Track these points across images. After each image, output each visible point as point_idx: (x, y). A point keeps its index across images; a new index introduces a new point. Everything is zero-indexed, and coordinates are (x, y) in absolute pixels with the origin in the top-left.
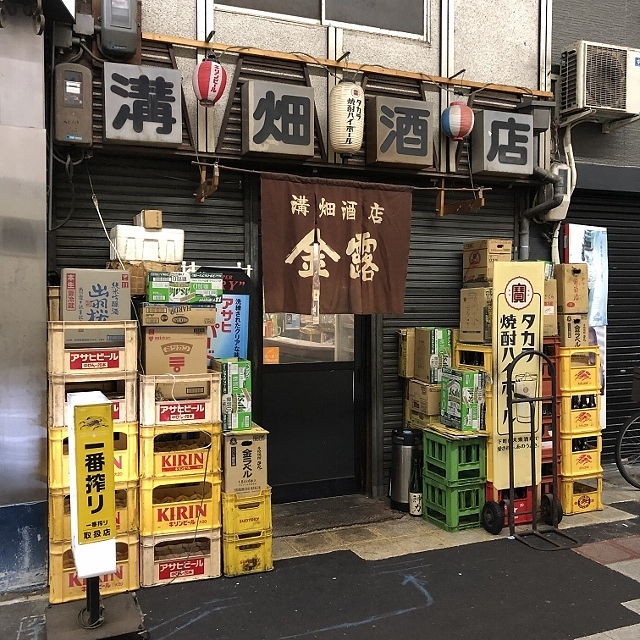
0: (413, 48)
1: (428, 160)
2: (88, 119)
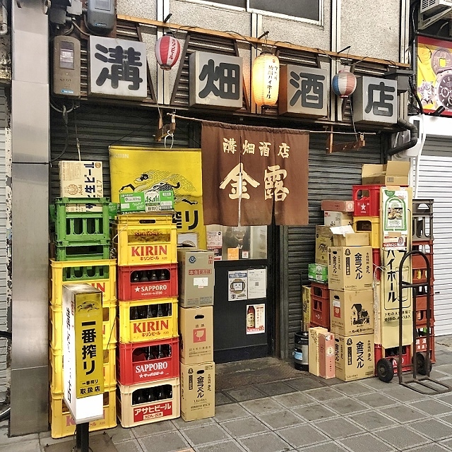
0: (312, 30)
1: (324, 112)
2: (78, 78)
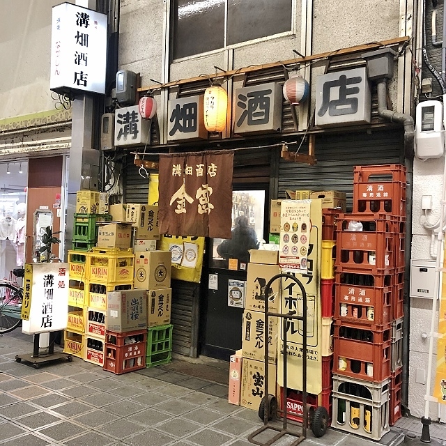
1: (269, 126)
2: (110, 138)
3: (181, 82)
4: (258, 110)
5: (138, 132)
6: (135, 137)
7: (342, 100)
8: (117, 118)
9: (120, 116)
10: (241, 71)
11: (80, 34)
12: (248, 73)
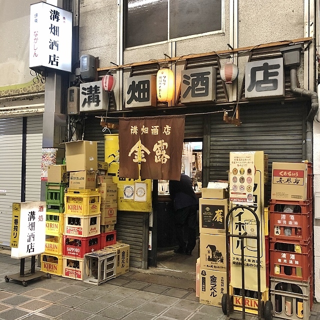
0: (214, 39)
1: (209, 98)
2: (76, 105)
3: (134, 65)
4: (200, 86)
5: (100, 101)
6: (98, 105)
7: (266, 80)
8: (81, 91)
9: (84, 89)
10: (183, 58)
11: (53, 26)
12: (188, 60)
